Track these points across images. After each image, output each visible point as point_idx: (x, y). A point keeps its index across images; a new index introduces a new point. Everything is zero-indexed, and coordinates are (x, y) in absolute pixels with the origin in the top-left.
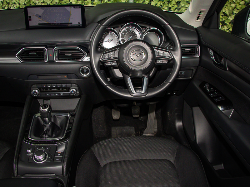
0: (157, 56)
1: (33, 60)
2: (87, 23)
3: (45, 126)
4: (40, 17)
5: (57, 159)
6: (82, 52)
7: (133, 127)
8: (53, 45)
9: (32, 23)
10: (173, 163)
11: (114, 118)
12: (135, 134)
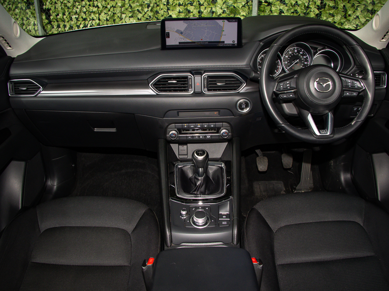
0: (345, 86)
1: (170, 91)
2: (244, 41)
3: (198, 180)
4: (182, 33)
5: (223, 223)
6: (239, 81)
7: (282, 182)
8: (200, 70)
9: (170, 42)
10: (362, 224)
11: (259, 169)
12: (285, 191)
